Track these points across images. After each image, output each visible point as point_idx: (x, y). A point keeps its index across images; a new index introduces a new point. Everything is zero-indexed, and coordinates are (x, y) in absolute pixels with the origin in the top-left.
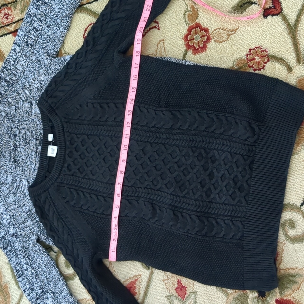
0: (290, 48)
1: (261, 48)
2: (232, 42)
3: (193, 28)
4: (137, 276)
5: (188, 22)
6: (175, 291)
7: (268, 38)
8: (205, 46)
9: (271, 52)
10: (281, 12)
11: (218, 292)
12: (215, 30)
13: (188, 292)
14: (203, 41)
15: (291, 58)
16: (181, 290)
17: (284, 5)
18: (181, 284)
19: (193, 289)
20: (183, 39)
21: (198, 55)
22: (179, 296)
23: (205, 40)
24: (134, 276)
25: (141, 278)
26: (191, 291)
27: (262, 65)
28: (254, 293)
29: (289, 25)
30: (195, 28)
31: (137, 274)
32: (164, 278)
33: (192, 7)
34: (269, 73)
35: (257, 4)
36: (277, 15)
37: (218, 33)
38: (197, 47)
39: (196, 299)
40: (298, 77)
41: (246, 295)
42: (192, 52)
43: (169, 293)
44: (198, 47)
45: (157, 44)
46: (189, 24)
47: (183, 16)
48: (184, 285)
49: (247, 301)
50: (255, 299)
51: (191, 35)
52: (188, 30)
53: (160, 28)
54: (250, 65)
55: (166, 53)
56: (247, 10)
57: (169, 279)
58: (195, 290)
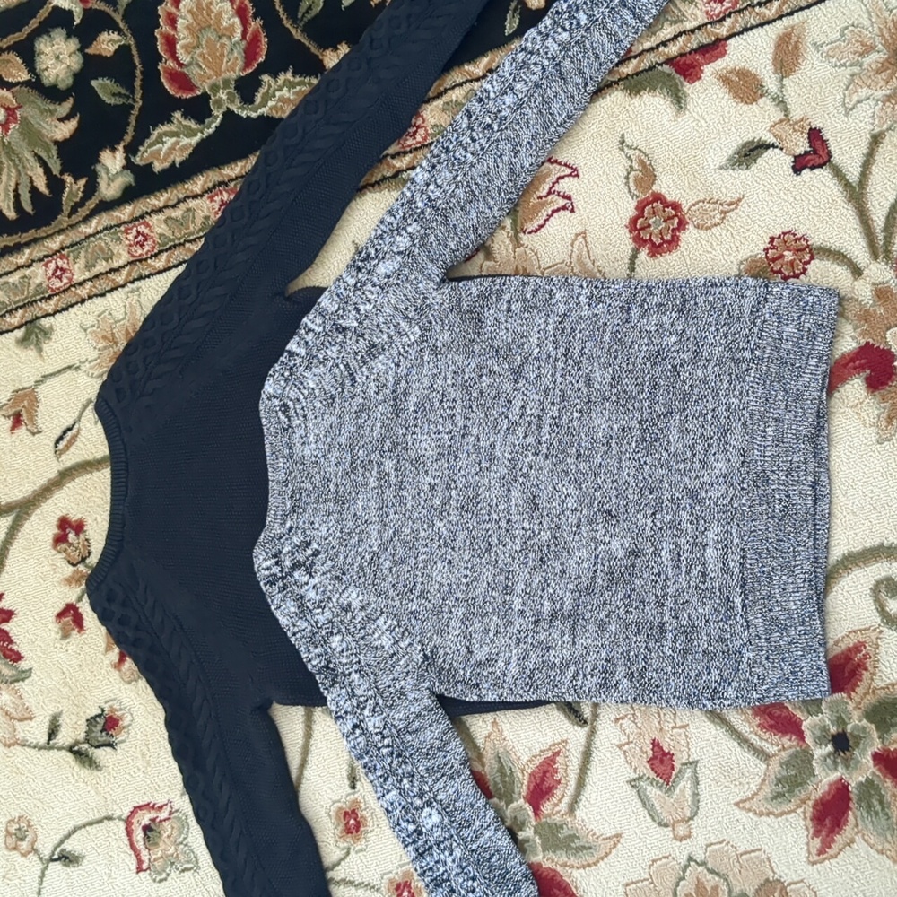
0: (855, 229)
1: (794, 235)
2: (733, 225)
3: (648, 204)
4: (558, 744)
5: (635, 192)
6: (648, 767)
7: (806, 213)
8: (675, 238)
9: (815, 241)
10: (829, 161)
11: (746, 755)
12: (694, 205)
13: (677, 765)
14: (671, 227)
15: (857, 249)
16: (662, 761)
17: (833, 147)
18: (661, 748)
19: (689, 756)
20: (627, 227)
21: (661, 259)
22: (657, 776)
23: (676, 225)
24: (550, 746)
25: (567, 748)
26: (684, 761)
27: (800, 267)
28: (823, 746)
29: (847, 185)
30: (652, 202)
31: (558, 739)
32: (620, 740)
33: (642, 163)
34: (816, 281)
35: (777, 147)
36: (820, 166)
37: (701, 210)
38: (657, 241)
39: (697, 778)
40: (874, 284)
41: (808, 753)
42: (647, 251)
43: (635, 772)
44: (660, 241)
45: (570, 242)
46: (637, 197)
47: (625, 181)
48: (667, 751)
49: (811, 765)
50: (828, 760)
51: (643, 217)
52: (637, 208)
53: (575, 209)
54: (775, 269)
55: (592, 258)
56: (759, 160)
57: (632, 742)
58: (694, 757)
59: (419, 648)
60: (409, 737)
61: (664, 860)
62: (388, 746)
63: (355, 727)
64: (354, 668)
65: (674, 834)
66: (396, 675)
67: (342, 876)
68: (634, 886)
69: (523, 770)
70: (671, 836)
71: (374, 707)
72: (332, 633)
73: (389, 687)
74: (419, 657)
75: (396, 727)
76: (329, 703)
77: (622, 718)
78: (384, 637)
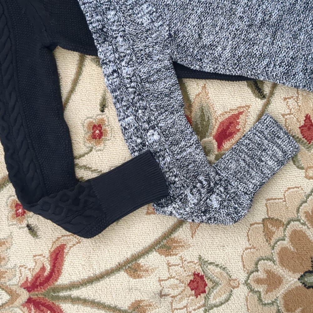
4: (243, 107)
6: (299, 131)
16: (309, 129)
18: (311, 121)
24: (237, 108)
25: (249, 111)
31: (244, 104)
32: (285, 111)
57: (292, 114)
59: (167, 28)
60: (147, 85)
61: (295, 189)
62: (134, 87)
63: (114, 71)
64: (120, 34)
65: (306, 174)
66: (147, 43)
67: (84, 164)
68: (273, 201)
69: (216, 119)
70: (304, 175)
71: (129, 61)
72: (109, 9)
73: (142, 50)
74: (166, 34)
75: (140, 77)
76: (99, 53)
77: (289, 98)
78: (145, 17)
